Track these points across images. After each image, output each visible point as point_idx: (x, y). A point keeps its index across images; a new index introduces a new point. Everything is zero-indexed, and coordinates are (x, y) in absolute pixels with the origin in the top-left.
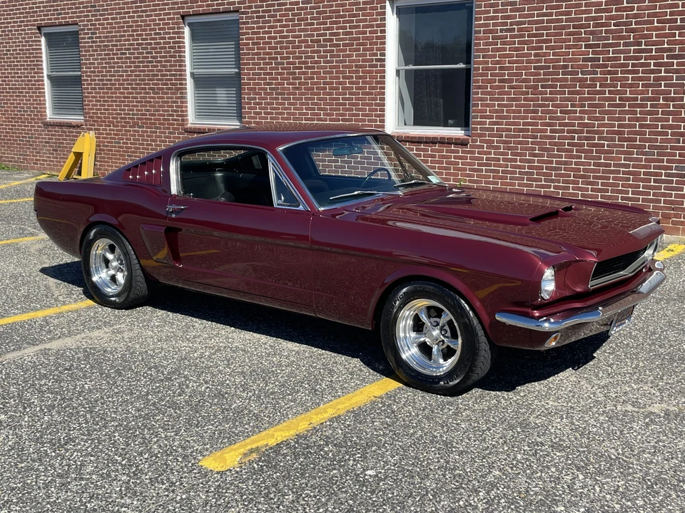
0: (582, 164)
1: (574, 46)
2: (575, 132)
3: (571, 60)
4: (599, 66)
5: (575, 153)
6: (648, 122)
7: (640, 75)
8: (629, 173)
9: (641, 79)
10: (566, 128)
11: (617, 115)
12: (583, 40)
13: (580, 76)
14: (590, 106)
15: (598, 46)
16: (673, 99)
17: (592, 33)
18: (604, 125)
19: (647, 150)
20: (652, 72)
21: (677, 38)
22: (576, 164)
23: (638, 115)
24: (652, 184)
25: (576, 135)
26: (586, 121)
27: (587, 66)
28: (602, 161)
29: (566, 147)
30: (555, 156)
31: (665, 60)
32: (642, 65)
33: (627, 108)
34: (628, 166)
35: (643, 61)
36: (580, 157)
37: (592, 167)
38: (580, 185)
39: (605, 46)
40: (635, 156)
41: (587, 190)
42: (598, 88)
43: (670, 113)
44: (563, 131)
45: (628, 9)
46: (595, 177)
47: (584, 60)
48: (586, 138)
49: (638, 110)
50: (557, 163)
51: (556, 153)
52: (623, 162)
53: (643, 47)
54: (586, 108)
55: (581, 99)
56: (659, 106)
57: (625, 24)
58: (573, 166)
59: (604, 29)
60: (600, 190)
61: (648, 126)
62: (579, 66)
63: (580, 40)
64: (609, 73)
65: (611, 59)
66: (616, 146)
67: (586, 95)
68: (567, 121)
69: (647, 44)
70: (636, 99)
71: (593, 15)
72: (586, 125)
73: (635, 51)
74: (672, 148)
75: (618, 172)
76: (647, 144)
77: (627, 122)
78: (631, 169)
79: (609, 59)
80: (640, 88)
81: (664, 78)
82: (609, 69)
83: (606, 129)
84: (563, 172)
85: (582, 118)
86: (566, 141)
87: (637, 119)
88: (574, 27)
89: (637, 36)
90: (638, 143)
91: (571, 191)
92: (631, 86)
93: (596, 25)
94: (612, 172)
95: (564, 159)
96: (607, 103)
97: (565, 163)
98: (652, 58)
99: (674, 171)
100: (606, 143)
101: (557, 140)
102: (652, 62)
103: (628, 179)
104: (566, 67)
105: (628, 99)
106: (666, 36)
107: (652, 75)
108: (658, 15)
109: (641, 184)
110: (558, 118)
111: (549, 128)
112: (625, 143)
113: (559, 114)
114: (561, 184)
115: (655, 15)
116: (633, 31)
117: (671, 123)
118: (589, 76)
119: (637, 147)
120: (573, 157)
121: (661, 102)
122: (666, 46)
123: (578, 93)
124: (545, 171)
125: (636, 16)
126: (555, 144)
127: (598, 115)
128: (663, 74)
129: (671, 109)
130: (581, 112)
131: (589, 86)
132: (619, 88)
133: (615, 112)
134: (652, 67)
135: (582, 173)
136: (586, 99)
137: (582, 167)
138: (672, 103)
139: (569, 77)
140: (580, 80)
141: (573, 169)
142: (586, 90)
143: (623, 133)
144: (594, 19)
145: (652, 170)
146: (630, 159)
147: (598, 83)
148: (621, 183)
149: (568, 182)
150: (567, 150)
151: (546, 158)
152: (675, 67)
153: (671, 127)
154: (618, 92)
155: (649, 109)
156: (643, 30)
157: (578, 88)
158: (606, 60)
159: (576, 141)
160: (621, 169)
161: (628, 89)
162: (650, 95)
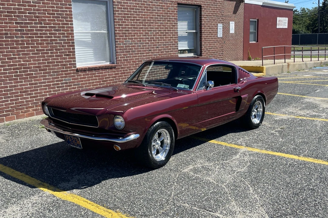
0: (24, 85)
1: (10, 23)
2: (17, 69)
3: (9, 30)
4: (24, 34)
5: (19, 80)
6: (51, 61)
7: (44, 38)
8: (46, 86)
9: (44, 40)
10: (12, 67)
11: (37, 59)
12: (14, 19)
13: (15, 39)
14: (23, 54)
15: (22, 23)
16: (59, 50)
17: (18, 16)
18: (31, 64)
19: (52, 74)
20: (49, 37)
21: (56, 22)
22: (21, 85)
23: (46, 58)
24: (56, 89)
25: (18, 70)
26: (22, 63)
27: (18, 34)
28: (33, 82)
29: (14, 77)
30: (8, 83)
31: (53, 32)
32: (44, 34)
33: (41, 55)
34: (45, 83)
35: (44, 32)
36: (22, 82)
37: (29, 86)
38: (24, 96)
39: (26, 23)
40: (47, 77)
41: (28, 98)
42: (25, 45)
43: (58, 56)
44: (11, 69)
45: (34, 6)
46: (31, 91)
47: (16, 30)
48: (24, 72)
49: (46, 55)
50: (10, 87)
51: (8, 81)
52: (43, 81)
53: (43, 25)
54: (21, 56)
55: (18, 51)
56: (54, 53)
57: (33, 13)
58: (19, 87)
59: (23, 14)
60: (34, 97)
61: (51, 63)
62: (14, 34)
63: (12, 19)
64: (30, 37)
65: (30, 30)
66: (39, 74)
67: (20, 49)
68: (12, 63)
69: (45, 23)
70: (44, 50)
71: (17, 7)
72: (23, 65)
73: (40, 27)
74: (62, 71)
75: (41, 86)
76: (52, 71)
77: (42, 61)
78: (47, 84)
79: (29, 30)
80: (45, 45)
81: (54, 40)
82: (29, 35)
83: (32, 66)
84: (14, 91)
85: (20, 61)
86: (13, 74)
87: (46, 60)
88: (8, 12)
89: (40, 20)
90: (48, 71)
91: (20, 100)
92: (41, 44)
93: (20, 13)
94: (38, 87)
95: (13, 84)
96: (31, 53)
97: (15, 86)
98: (48, 30)
99: (64, 82)
100: (34, 72)
101: (8, 75)
102: (48, 32)
103: (46, 89)
104: (7, 34)
105: (40, 50)
106: (51, 20)
107: (49, 39)
108: (47, 10)
109: (52, 90)
110: (7, 62)
111: (2, 68)
112: (42, 72)
113: (7, 60)
114: (14, 98)
115: (46, 10)
116: (37, 17)
117: (59, 60)
118: (20, 39)
119: (48, 73)
120: (18, 82)
121: (54, 51)
122: (52, 25)
123: (15, 48)
124: (3, 92)
125: (38, 10)
126: (7, 77)
127: (27, 59)
128: (53, 38)
129: (59, 54)
130: (19, 58)
131: (21, 44)
132: (35, 45)
133: (35, 57)
134: (48, 35)
135: (24, 90)
136: (21, 51)
137: (24, 87)
138: (58, 51)
139: (10, 39)
140: (16, 41)
141: (19, 89)
142: (20, 46)
143: (40, 67)
144: (18, 9)
145: (55, 83)
146: (46, 79)
147: (25, 43)
148: (43, 91)
149: (18, 96)
150: (14, 79)
151: (3, 85)
152: (57, 35)
153: (60, 62)
154: (35, 47)
155: (50, 54)
156: (42, 17)
157: (15, 46)
158: (27, 31)
159: (18, 74)
160: (43, 85)
161: (40, 46)
162: (49, 48)
